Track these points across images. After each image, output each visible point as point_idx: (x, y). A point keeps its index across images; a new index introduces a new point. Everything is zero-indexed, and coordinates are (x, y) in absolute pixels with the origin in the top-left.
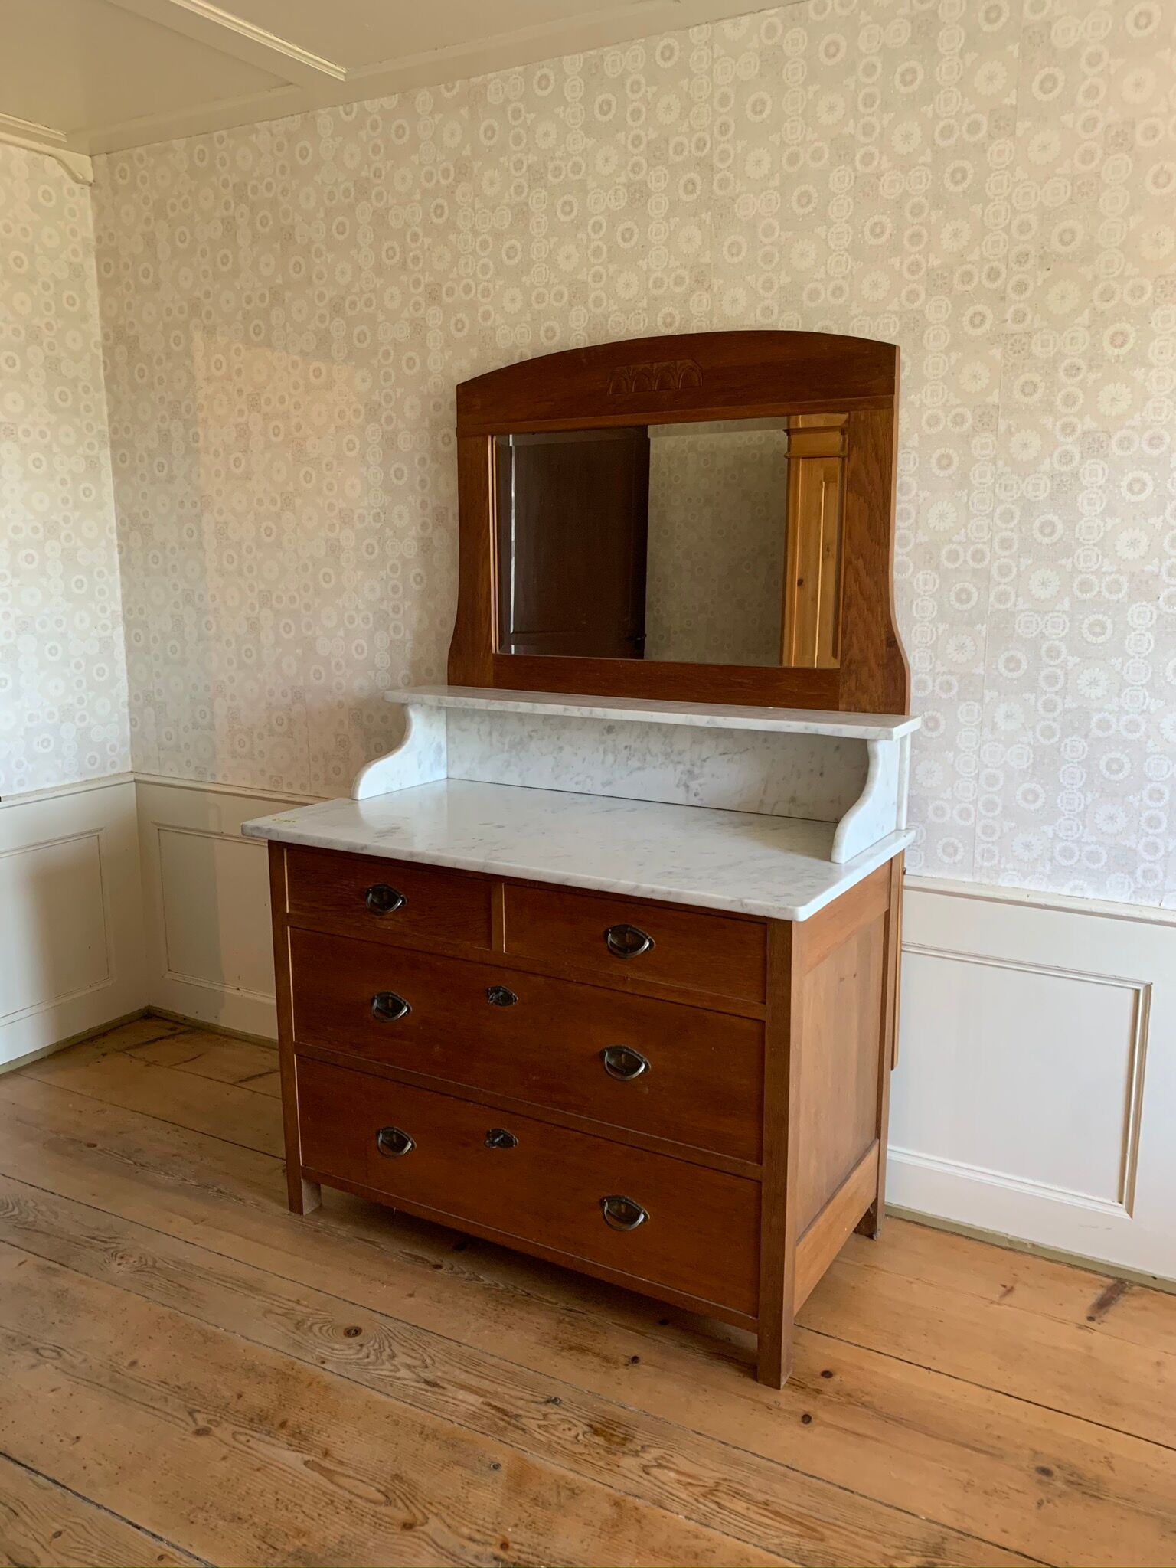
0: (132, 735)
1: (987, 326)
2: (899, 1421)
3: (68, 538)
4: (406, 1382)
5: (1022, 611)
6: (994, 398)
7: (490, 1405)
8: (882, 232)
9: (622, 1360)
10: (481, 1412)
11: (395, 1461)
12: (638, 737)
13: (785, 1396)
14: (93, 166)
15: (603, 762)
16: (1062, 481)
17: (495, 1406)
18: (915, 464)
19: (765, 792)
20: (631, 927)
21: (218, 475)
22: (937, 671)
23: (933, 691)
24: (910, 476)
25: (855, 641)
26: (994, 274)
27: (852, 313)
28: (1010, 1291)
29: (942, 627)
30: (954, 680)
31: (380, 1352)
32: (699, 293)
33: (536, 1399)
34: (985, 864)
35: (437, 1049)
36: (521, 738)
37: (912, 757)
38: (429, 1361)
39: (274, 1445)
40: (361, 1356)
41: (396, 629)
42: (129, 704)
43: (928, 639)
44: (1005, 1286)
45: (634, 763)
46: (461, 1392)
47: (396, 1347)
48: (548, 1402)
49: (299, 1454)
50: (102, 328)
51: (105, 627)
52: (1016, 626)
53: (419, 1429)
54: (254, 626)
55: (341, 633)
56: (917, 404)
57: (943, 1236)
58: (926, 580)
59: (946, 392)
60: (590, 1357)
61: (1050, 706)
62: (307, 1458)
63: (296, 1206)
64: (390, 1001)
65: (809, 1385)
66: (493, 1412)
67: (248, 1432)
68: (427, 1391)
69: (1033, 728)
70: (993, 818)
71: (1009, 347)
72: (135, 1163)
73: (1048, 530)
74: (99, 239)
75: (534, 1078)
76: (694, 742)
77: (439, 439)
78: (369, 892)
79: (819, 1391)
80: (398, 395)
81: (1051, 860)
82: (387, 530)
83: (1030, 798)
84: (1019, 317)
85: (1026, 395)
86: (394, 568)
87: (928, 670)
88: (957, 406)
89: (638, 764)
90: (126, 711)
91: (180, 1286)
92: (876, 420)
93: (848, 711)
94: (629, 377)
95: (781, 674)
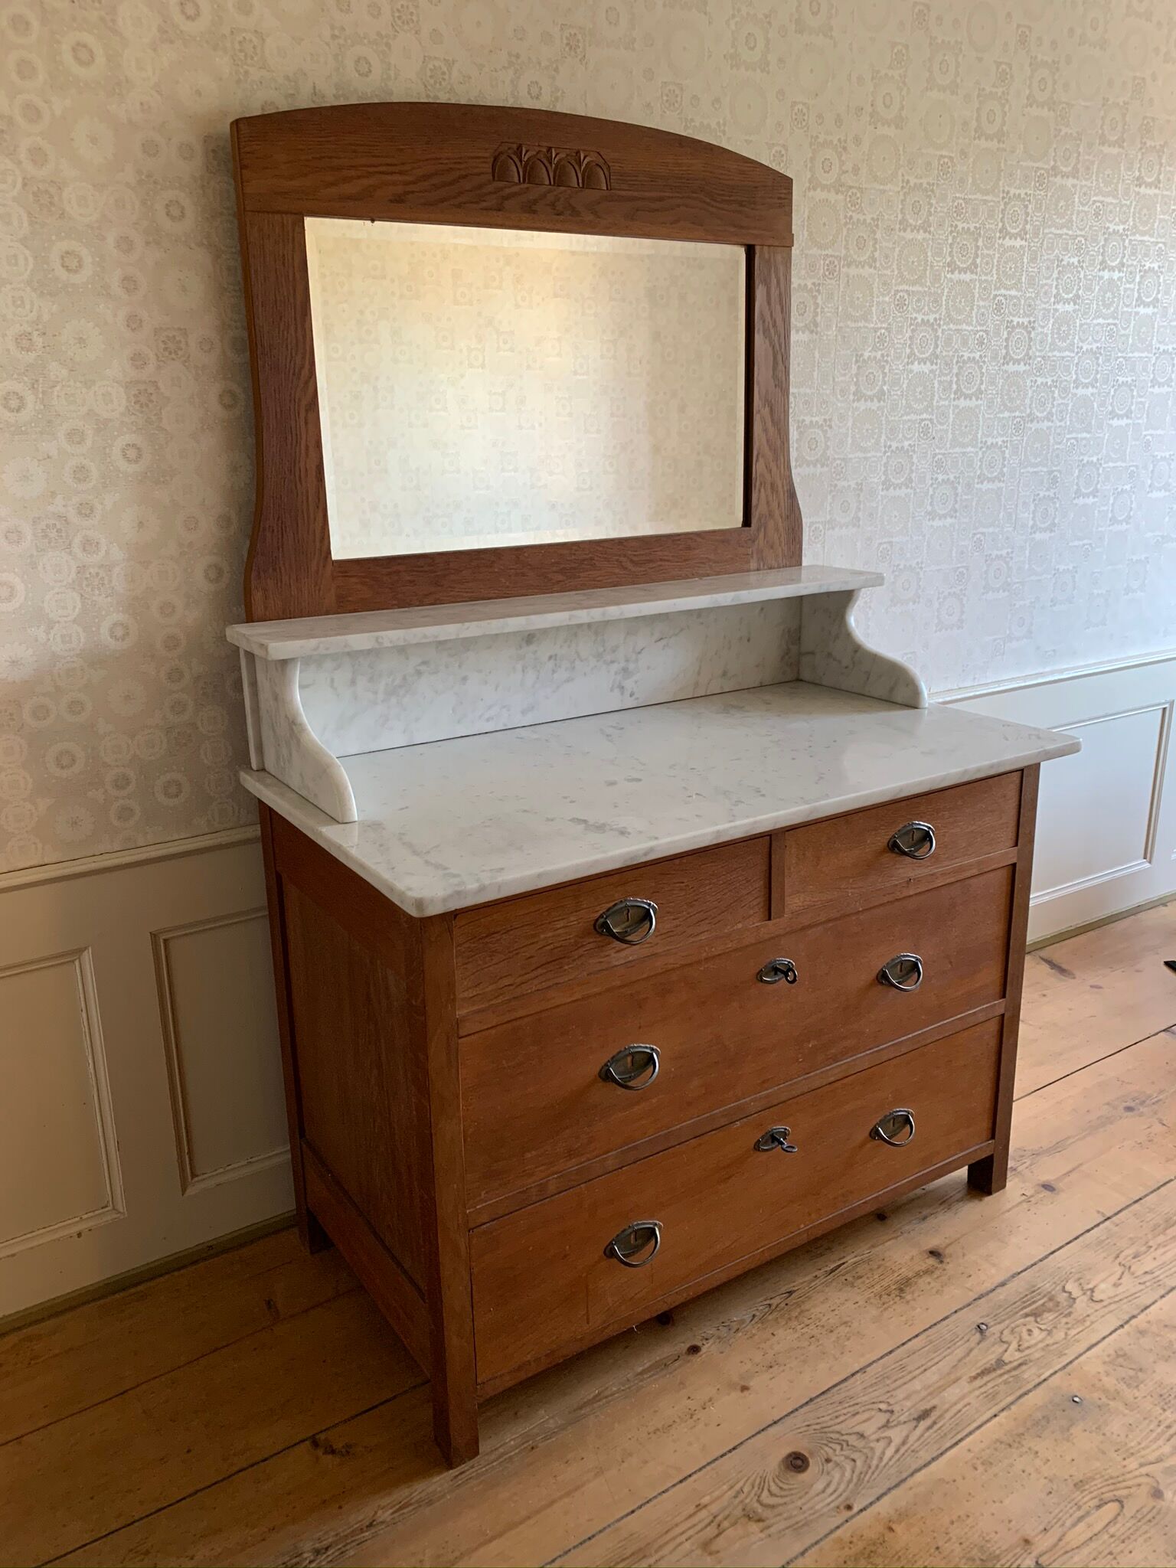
4: (914, 1438)
7: (975, 1378)
12: (565, 642)
15: (522, 684)
17: (980, 1373)
19: (699, 673)
31: (849, 1447)
35: (695, 1083)
36: (404, 678)
40: (847, 1468)
45: (561, 675)
48: (980, 1334)
63: (465, 1451)
75: (810, 1045)
76: (628, 633)
86: (76, 437)
89: (565, 675)
92: (779, 258)
93: (758, 570)
94: (521, 161)
95: (699, 540)
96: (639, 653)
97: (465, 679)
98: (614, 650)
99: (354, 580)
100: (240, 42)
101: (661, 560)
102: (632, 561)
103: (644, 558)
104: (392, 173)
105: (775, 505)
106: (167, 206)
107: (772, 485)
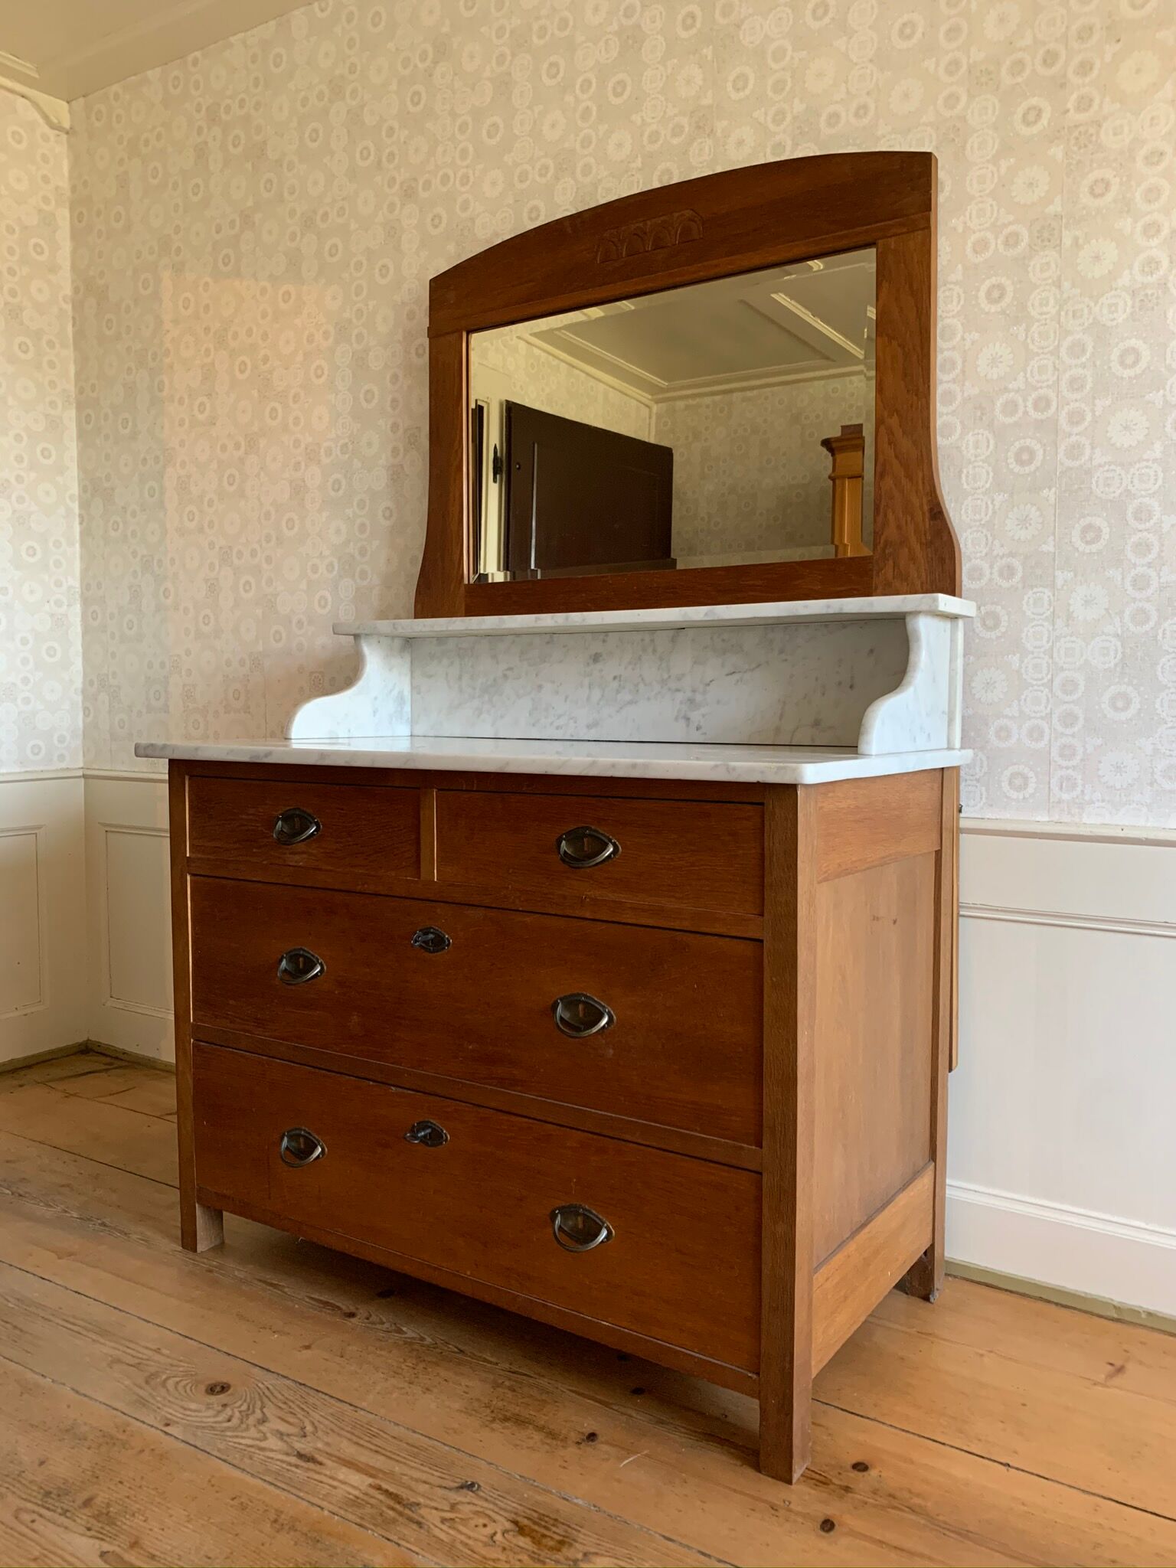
0: (84, 727)
1: (1044, 121)
2: (964, 1534)
3: (21, 500)
4: (271, 1455)
5: (1100, 466)
6: (1056, 207)
7: (379, 1488)
8: (913, 33)
9: (574, 1437)
10: (365, 1498)
11: (227, 1558)
12: (630, 663)
13: (800, 1495)
14: (70, 112)
15: (588, 699)
16: (1146, 295)
17: (387, 1491)
18: (959, 301)
19: (781, 716)
20: (591, 829)
21: (181, 424)
22: (995, 553)
23: (991, 580)
24: (953, 317)
25: (891, 516)
26: (1050, 59)
27: (879, 133)
28: (1121, 1370)
29: (999, 498)
30: (1016, 563)
31: (245, 1415)
32: (699, 140)
33: (445, 1483)
34: (1065, 796)
35: (355, 1018)
36: (495, 680)
37: (966, 665)
38: (309, 1428)
39: (66, 1528)
40: (220, 1419)
41: (363, 575)
42: (84, 691)
43: (983, 514)
44: (1111, 1364)
45: (625, 696)
46: (344, 1469)
47: (270, 1411)
48: (462, 1487)
49: (97, 1542)
50: (73, 282)
51: (59, 604)
52: (1094, 486)
53: (273, 1516)
54: (213, 587)
55: (303, 585)
56: (960, 230)
57: (1025, 1302)
58: (977, 442)
59: (996, 208)
60: (530, 1431)
61: (1141, 583)
62: (106, 1547)
63: (189, 1241)
64: (301, 959)
65: (835, 1480)
66: (382, 1497)
67: (36, 1508)
68: (297, 1466)
69: (1121, 613)
70: (1073, 736)
71: (1073, 141)
72: (13, 1194)
73: (1130, 360)
74: (74, 189)
75: (471, 1047)
76: (695, 663)
77: (413, 351)
78: (279, 819)
79: (847, 1489)
80: (371, 307)
81: (1151, 784)
82: (355, 460)
83: (1120, 704)
84: (1084, 104)
85: (1095, 196)
86: (361, 504)
87: (983, 554)
88: (1010, 223)
89: (628, 697)
90: (79, 698)
91: (15, 1327)
96: (709, 685)
97: (540, 687)
105: (908, 529)
107: (905, 505)
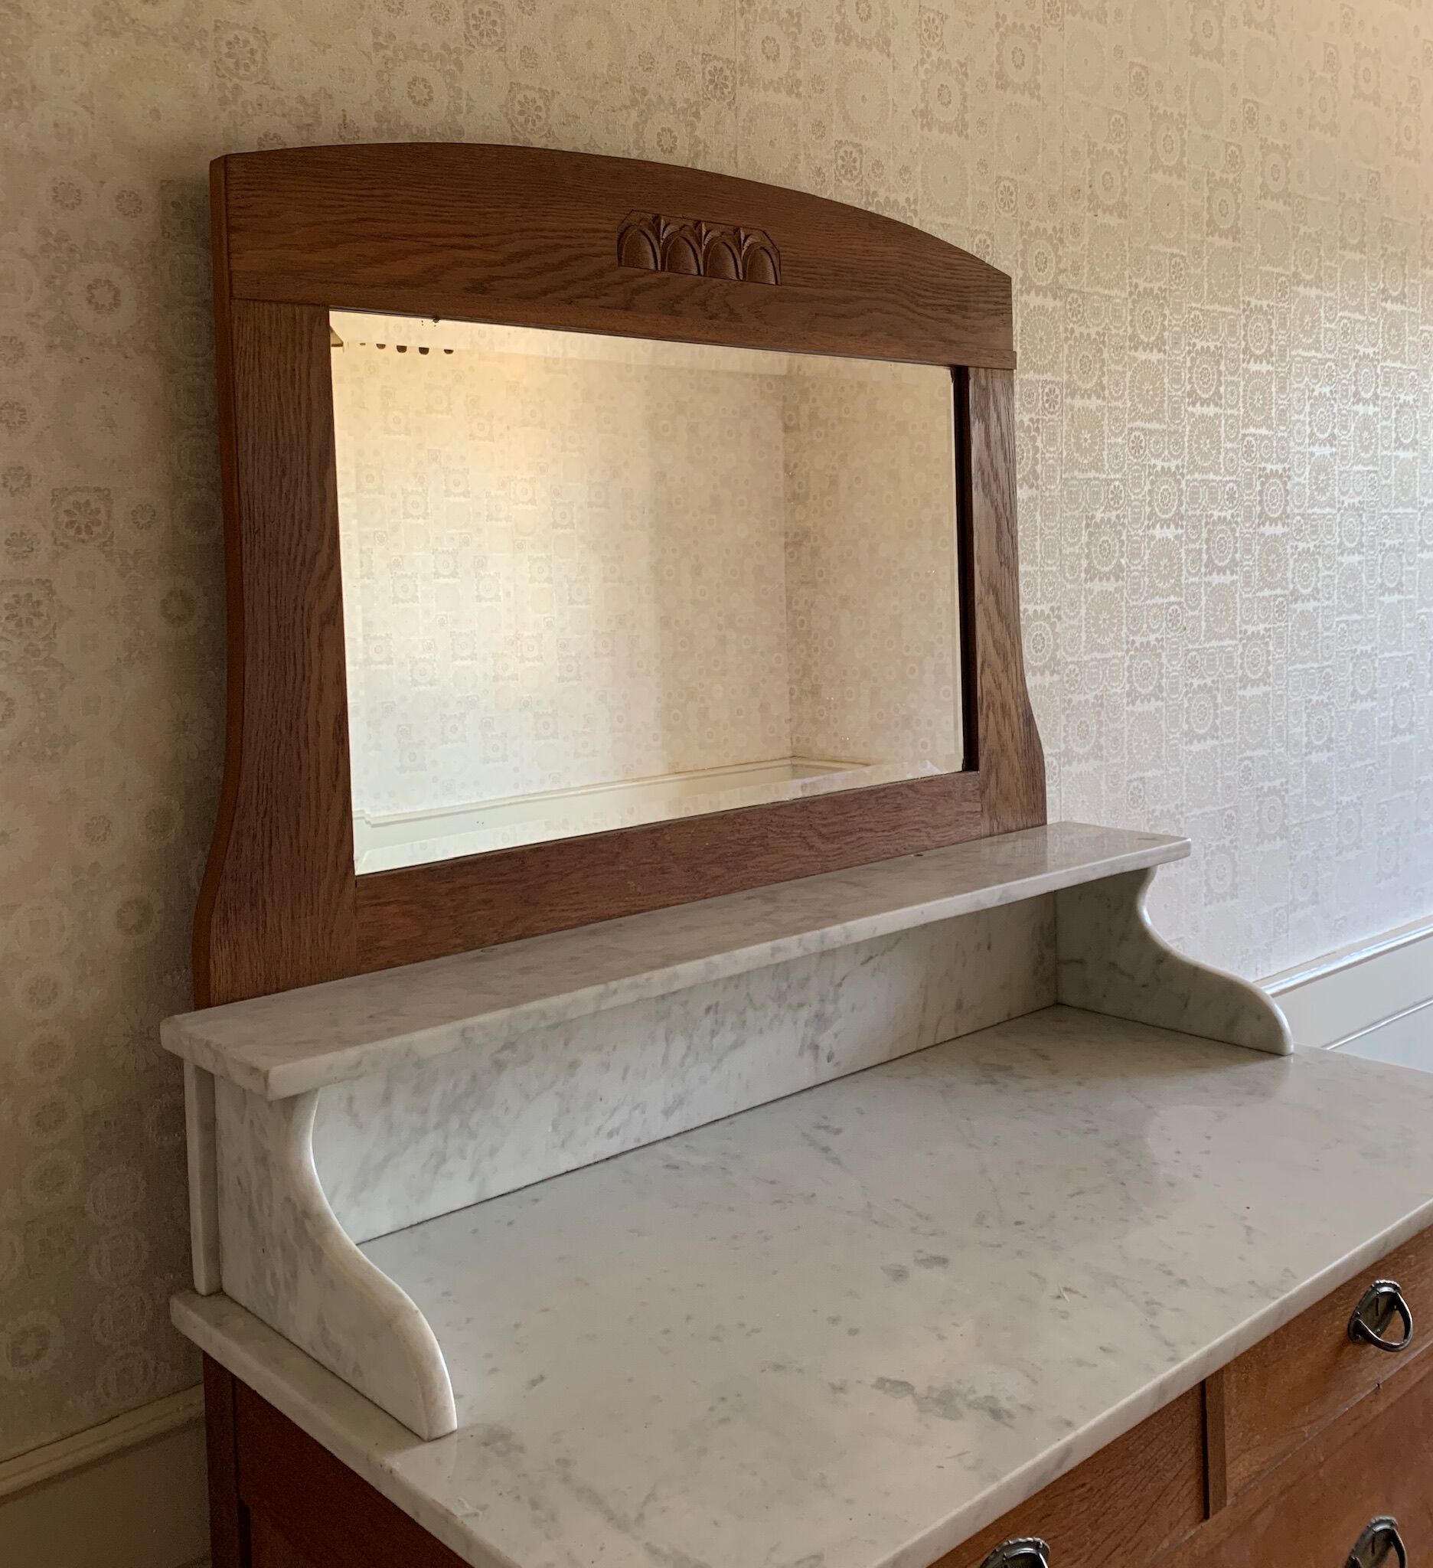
45: (728, 1037)
89: (730, 1037)
92: (998, 385)
93: (991, 835)
94: (658, 239)
95: (911, 794)
96: (840, 985)
97: (574, 1065)
98: (803, 984)
99: (391, 909)
100: (229, 43)
101: (861, 830)
102: (821, 835)
103: (838, 828)
104: (471, 248)
105: (1007, 735)
106: (90, 287)
107: (1003, 706)
